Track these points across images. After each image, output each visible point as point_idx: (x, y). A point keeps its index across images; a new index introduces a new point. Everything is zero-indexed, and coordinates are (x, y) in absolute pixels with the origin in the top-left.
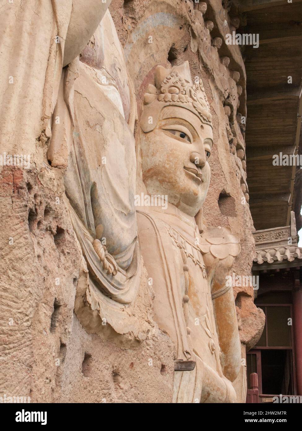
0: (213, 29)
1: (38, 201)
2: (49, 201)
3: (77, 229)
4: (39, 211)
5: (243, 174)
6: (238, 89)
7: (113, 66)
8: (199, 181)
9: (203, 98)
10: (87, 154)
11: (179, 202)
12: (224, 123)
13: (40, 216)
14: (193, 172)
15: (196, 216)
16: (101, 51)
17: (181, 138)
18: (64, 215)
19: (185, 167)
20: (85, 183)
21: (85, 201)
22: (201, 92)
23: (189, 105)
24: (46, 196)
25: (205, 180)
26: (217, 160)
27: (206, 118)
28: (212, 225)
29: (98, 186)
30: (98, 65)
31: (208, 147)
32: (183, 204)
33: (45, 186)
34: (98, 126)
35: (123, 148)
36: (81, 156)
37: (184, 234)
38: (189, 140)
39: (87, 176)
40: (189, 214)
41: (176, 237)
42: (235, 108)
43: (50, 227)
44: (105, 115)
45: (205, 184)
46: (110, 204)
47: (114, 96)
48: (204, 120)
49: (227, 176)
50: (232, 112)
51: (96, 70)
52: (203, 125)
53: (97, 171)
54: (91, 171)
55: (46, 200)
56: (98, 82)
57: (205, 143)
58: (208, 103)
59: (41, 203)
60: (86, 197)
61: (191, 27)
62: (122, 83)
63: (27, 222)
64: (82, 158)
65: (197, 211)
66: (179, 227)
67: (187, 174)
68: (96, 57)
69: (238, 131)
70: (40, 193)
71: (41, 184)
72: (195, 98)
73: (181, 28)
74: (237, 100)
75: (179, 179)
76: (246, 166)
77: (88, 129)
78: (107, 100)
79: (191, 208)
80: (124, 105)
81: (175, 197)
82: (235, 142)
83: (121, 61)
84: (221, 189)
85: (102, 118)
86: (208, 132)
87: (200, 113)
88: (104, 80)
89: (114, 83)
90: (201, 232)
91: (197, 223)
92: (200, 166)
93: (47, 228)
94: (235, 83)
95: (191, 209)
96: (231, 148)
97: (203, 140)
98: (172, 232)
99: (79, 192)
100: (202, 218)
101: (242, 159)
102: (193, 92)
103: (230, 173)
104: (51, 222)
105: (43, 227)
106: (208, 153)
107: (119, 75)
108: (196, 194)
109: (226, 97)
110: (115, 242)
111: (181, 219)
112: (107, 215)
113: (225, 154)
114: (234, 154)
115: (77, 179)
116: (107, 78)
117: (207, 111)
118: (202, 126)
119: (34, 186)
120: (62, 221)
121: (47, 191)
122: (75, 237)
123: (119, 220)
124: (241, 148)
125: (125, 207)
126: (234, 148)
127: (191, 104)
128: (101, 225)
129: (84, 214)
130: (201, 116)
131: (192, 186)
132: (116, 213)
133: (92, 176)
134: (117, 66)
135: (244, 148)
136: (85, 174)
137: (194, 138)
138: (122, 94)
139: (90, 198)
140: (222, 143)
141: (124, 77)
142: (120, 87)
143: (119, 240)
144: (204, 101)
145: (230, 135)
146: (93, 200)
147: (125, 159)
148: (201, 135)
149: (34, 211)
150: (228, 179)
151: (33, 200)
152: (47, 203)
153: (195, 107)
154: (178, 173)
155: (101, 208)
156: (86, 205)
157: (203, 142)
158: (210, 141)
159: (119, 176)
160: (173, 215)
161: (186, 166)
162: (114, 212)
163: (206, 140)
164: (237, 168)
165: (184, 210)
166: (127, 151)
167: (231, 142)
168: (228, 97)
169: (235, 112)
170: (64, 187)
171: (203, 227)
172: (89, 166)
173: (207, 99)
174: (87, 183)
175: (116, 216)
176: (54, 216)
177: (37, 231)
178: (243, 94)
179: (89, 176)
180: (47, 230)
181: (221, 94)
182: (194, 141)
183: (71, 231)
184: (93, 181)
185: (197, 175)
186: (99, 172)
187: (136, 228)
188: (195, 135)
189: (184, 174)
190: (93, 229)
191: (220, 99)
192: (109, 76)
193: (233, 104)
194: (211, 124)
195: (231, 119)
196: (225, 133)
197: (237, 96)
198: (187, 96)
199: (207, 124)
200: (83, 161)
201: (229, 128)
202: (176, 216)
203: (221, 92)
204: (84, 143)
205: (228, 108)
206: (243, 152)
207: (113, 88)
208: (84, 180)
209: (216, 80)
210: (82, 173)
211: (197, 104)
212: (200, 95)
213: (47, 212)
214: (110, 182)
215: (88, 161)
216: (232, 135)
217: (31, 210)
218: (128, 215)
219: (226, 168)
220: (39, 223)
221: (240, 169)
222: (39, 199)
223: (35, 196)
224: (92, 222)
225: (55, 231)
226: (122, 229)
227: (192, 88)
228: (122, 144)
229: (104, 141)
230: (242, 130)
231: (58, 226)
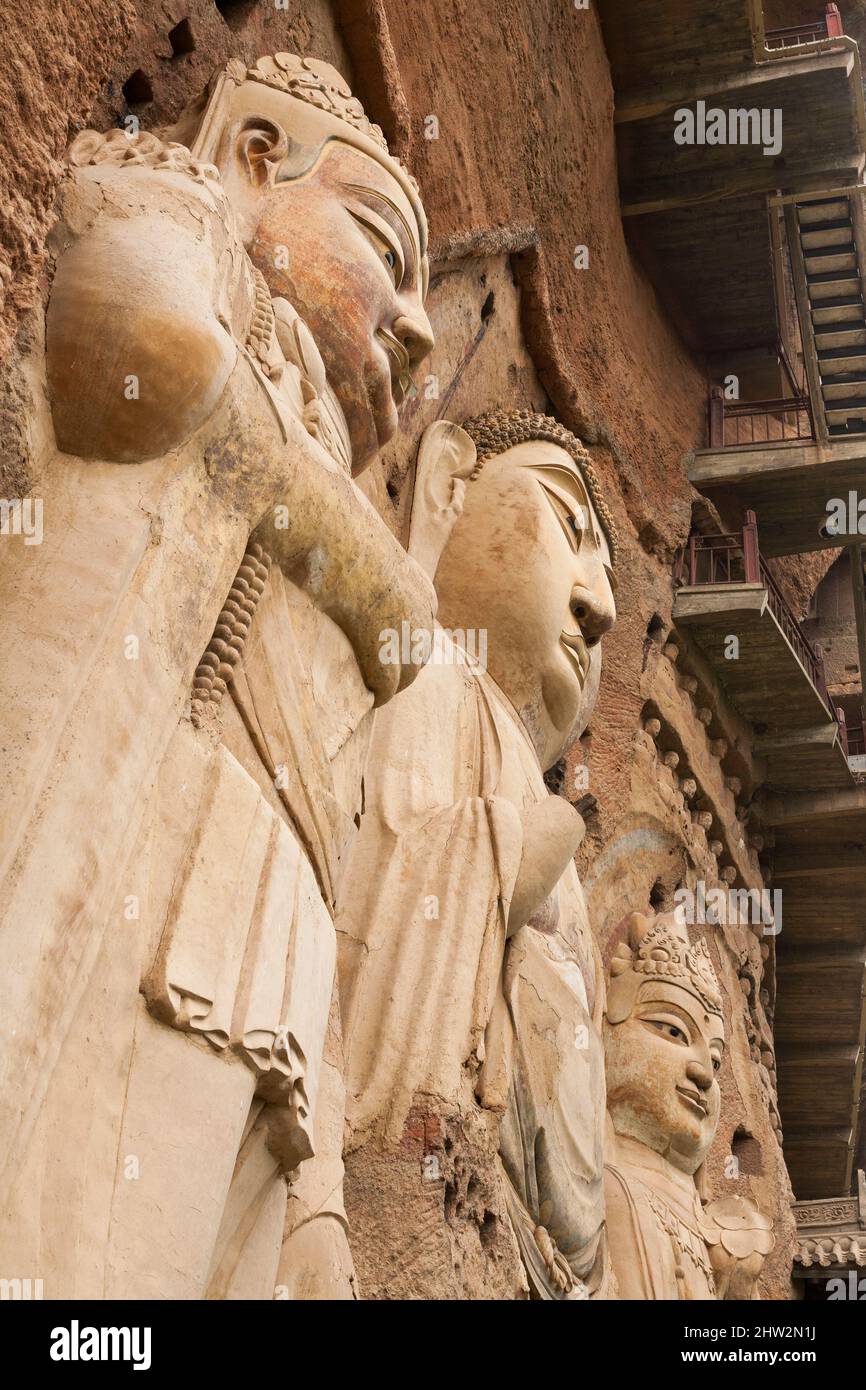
0: (722, 853)
1: (460, 1169)
2: (476, 1168)
3: (512, 1211)
4: (460, 1186)
5: (772, 1094)
6: (762, 950)
7: (572, 926)
8: (701, 1115)
9: (707, 968)
10: (531, 1080)
11: (668, 1148)
12: (740, 1008)
13: (461, 1195)
14: (691, 1097)
15: (696, 1175)
16: (557, 907)
17: (672, 1037)
18: (496, 1190)
19: (677, 1088)
20: (526, 1128)
21: (525, 1159)
22: (704, 958)
23: (685, 981)
24: (471, 1159)
25: (711, 1111)
26: (730, 1073)
27: (712, 1003)
28: (722, 1188)
29: (547, 1135)
30: (549, 928)
31: (717, 1053)
32: (674, 1153)
33: (471, 1142)
34: (550, 1032)
35: (587, 1067)
36: (523, 1083)
37: (677, 1207)
38: (685, 1040)
39: (530, 1117)
40: (684, 1170)
41: (662, 1212)
42: (758, 981)
43: (475, 1212)
44: (561, 1014)
45: (712, 1118)
46: (564, 1165)
47: (574, 979)
48: (710, 1006)
49: (747, 1100)
50: (753, 988)
51: (547, 936)
52: (709, 1015)
53: (546, 1109)
54: (537, 1108)
55: (472, 1165)
56: (550, 958)
57: (712, 1046)
58: (715, 977)
59: (464, 1171)
60: (528, 1152)
61: (688, 851)
62: (585, 954)
63: (442, 1206)
64: (524, 1085)
65: (697, 1165)
66: (669, 1195)
67: (682, 1100)
68: (548, 916)
69: (763, 1020)
70: (463, 1155)
71: (466, 1140)
72: (695, 969)
73: (671, 853)
74: (761, 969)
75: (669, 1106)
76: (776, 1080)
77: (535, 1036)
78: (565, 988)
79: (688, 1160)
80: (587, 989)
81: (662, 1139)
82: (759, 1039)
83: (583, 917)
84: (736, 1124)
85: (556, 1019)
86: (716, 1027)
87: (702, 995)
88: (558, 952)
89: (573, 956)
90: (704, 1202)
91: (697, 1186)
92: (703, 1085)
93: (470, 1215)
94: (757, 940)
95: (687, 1162)
96: (753, 1051)
97: (707, 1040)
98: (655, 1203)
99: (517, 1144)
100: (706, 1177)
101: (770, 1069)
102: (691, 959)
103: (752, 1096)
104: (476, 1204)
105: (465, 1213)
106: (716, 1064)
107: (581, 942)
108: (696, 1136)
109: (743, 963)
110: (571, 1230)
111: (670, 1179)
112: (560, 1185)
113: (743, 1063)
114: (757, 1062)
115: (515, 1121)
116: (563, 948)
117: (713, 990)
118: (706, 1018)
119: (455, 1144)
120: (492, 1200)
121: (474, 1151)
122: (511, 1226)
123: (577, 1192)
124: (768, 1049)
125: (588, 1170)
126: (758, 1051)
127: (688, 980)
128: (549, 1202)
129: (523, 1182)
130: (705, 1000)
131: (690, 1122)
132: (573, 1178)
133: (538, 1118)
134: (578, 926)
135: (772, 1048)
136: (527, 1112)
137: (692, 1036)
138: (585, 973)
139: (533, 1154)
140: (738, 1043)
141: (588, 944)
142: (582, 962)
143: (578, 1227)
144: (709, 974)
145: (751, 1028)
146: (540, 1157)
147: (591, 1086)
148: (706, 1032)
149: (453, 1186)
150: (748, 1106)
151: (453, 1168)
152: (472, 1171)
153: (694, 985)
154: (667, 1097)
155: (550, 1171)
156: (526, 1166)
157: (708, 1045)
158: (720, 1043)
159: (579, 1116)
160: (657, 1171)
161: (680, 1085)
162: (570, 1177)
163: (714, 1041)
164: (764, 1087)
165: (675, 1163)
166: (594, 1071)
167: (752, 1040)
168: (747, 963)
169: (757, 989)
170: (498, 1142)
171: (707, 1193)
172: (534, 1100)
173: (713, 971)
174: (529, 1129)
175: (574, 1185)
176: (481, 1193)
177: (455, 1221)
178: (771, 958)
179: (534, 1118)
180: (470, 1217)
181: (734, 959)
182: (693, 1042)
183: (504, 1216)
184: (539, 1126)
185: (699, 1101)
186: (549, 1108)
187: (603, 1203)
188: (696, 1033)
189: (676, 1099)
190: (536, 1208)
191: (733, 967)
192: (566, 946)
193: (754, 974)
194: (721, 1013)
195: (751, 1000)
196: (743, 1026)
197: (760, 961)
198: (681, 965)
199: (715, 1014)
200: (524, 1091)
201: (748, 1017)
202: (661, 1173)
203: (736, 955)
204: (528, 1061)
205: (746, 982)
206: (771, 1056)
207: (572, 964)
208: (525, 1123)
209: (726, 936)
210: (523, 1112)
211: (698, 979)
212: (703, 964)
213: (472, 1186)
214: (565, 1127)
215: (533, 1091)
216: (754, 1027)
217: (448, 1186)
218: (591, 1183)
219: (744, 1087)
220: (460, 1206)
221: (766, 1086)
222: (461, 1164)
223: (457, 1161)
224: (535, 1195)
225: (481, 1218)
226: (583, 1208)
227: (689, 951)
228: (587, 1061)
229: (558, 1056)
230: (768, 1017)
231: (486, 1210)
